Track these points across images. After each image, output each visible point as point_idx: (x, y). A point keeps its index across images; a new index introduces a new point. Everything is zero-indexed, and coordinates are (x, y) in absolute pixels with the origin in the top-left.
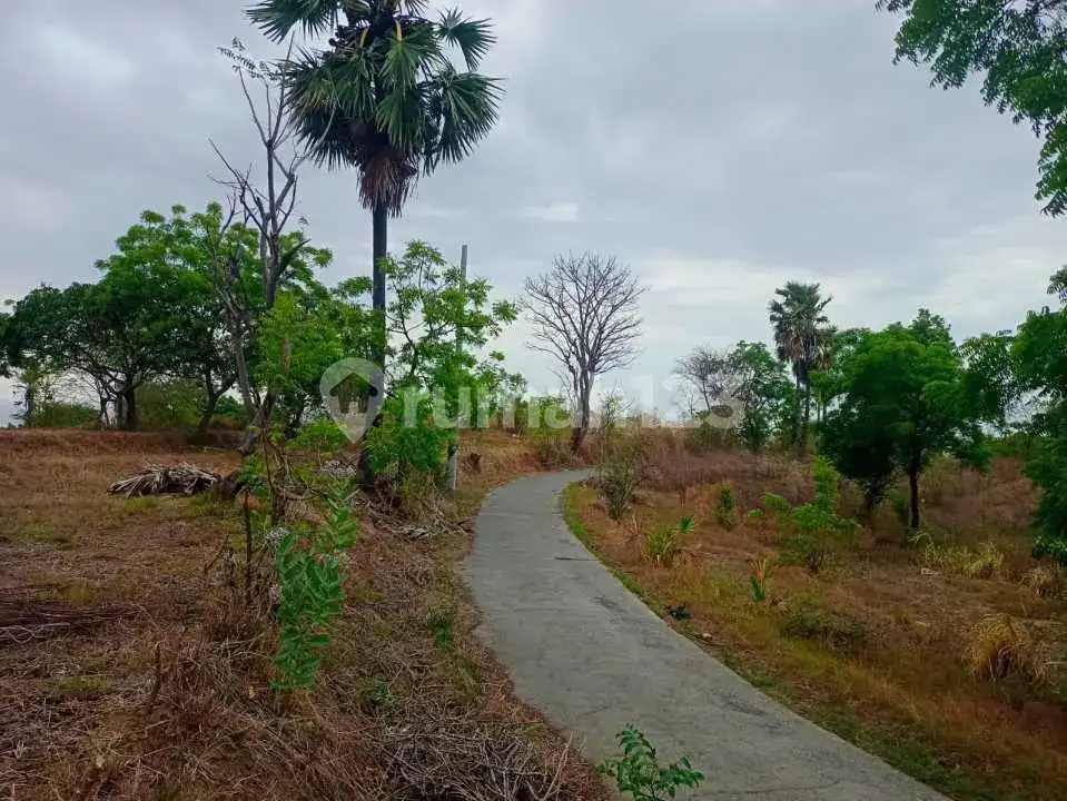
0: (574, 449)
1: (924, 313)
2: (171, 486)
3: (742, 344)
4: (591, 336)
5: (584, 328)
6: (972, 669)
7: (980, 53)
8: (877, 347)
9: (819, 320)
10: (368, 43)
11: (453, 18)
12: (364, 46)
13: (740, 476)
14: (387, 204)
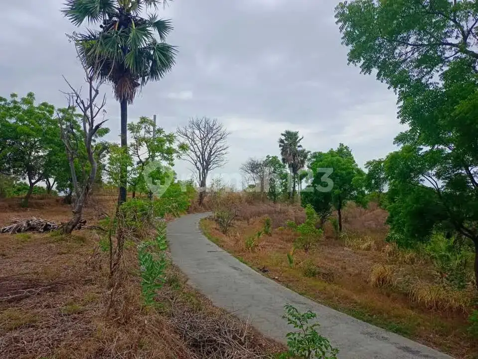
0: (200, 204)
1: (341, 145)
2: (31, 228)
3: (268, 157)
4: (206, 153)
5: (203, 150)
6: (372, 283)
7: (376, 62)
8: (326, 160)
9: (299, 146)
10: (119, 28)
11: (154, 18)
12: (118, 30)
13: (270, 213)
14: (127, 99)
